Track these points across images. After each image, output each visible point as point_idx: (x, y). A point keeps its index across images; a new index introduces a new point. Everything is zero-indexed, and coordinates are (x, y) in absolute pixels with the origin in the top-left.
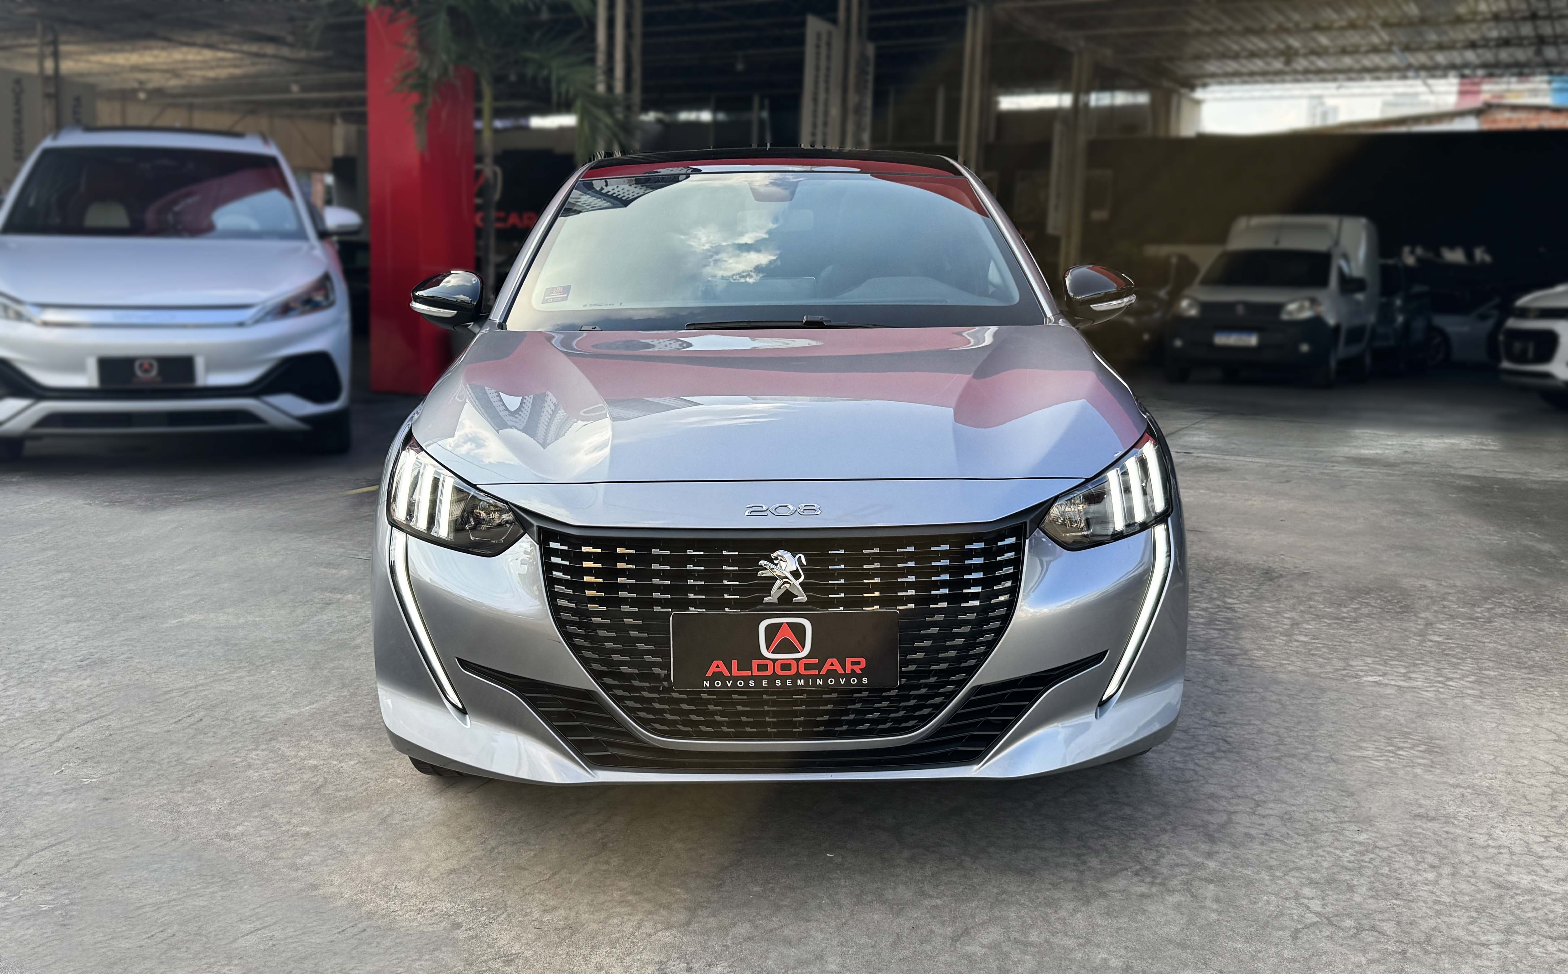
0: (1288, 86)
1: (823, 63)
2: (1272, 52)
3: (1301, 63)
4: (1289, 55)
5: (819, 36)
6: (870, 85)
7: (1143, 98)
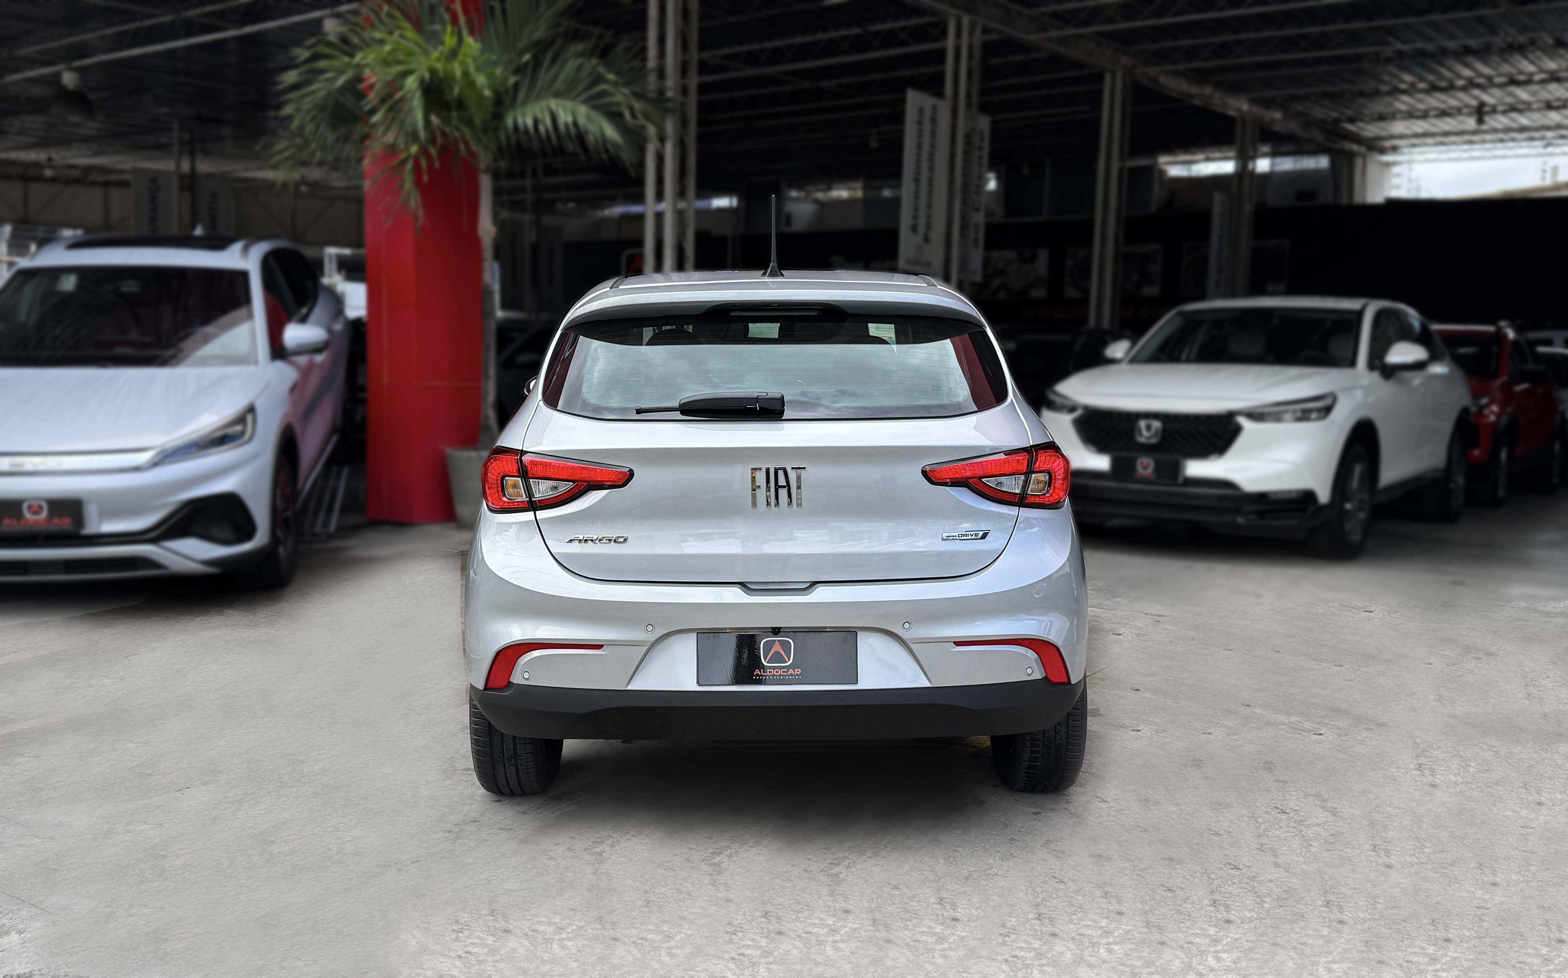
0: (1488, 146)
1: (926, 140)
2: (1466, 111)
3: (1501, 121)
4: (1480, 112)
5: (921, 111)
6: (985, 161)
7: (1323, 162)
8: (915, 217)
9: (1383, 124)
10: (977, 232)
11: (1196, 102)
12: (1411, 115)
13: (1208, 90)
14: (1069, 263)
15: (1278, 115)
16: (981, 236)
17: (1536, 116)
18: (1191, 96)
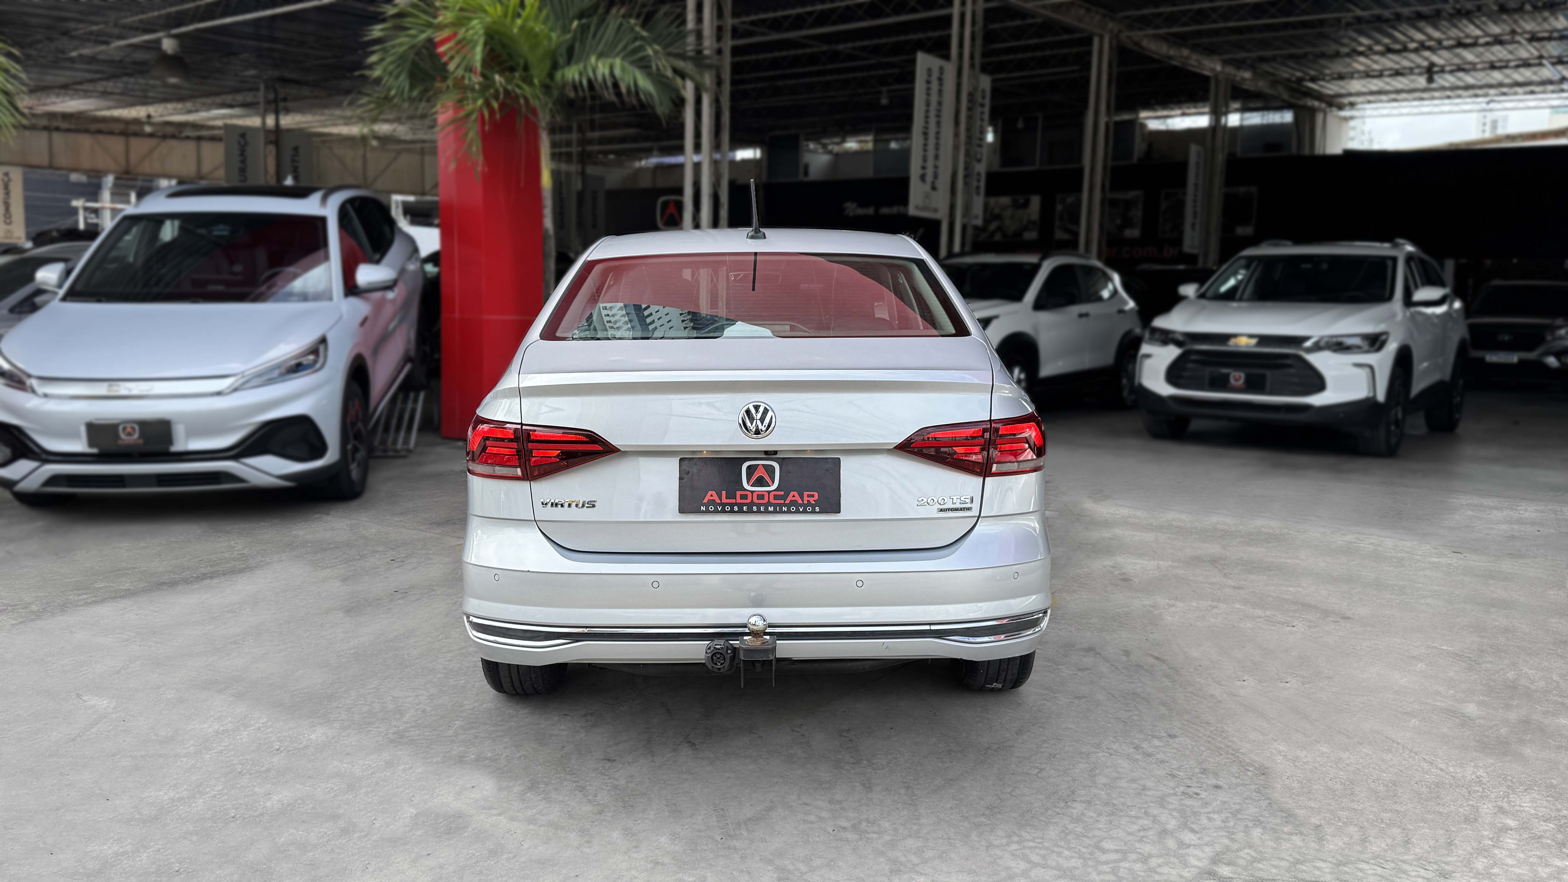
0: (1437, 102)
1: (934, 98)
2: (1417, 71)
4: (1430, 72)
6: (986, 117)
7: (1287, 117)
8: (924, 168)
9: (1341, 83)
10: (979, 181)
11: (1175, 63)
12: (1368, 75)
13: (1185, 52)
14: (1059, 208)
15: (1247, 75)
16: (982, 184)
17: (1480, 75)
18: (1170, 58)
